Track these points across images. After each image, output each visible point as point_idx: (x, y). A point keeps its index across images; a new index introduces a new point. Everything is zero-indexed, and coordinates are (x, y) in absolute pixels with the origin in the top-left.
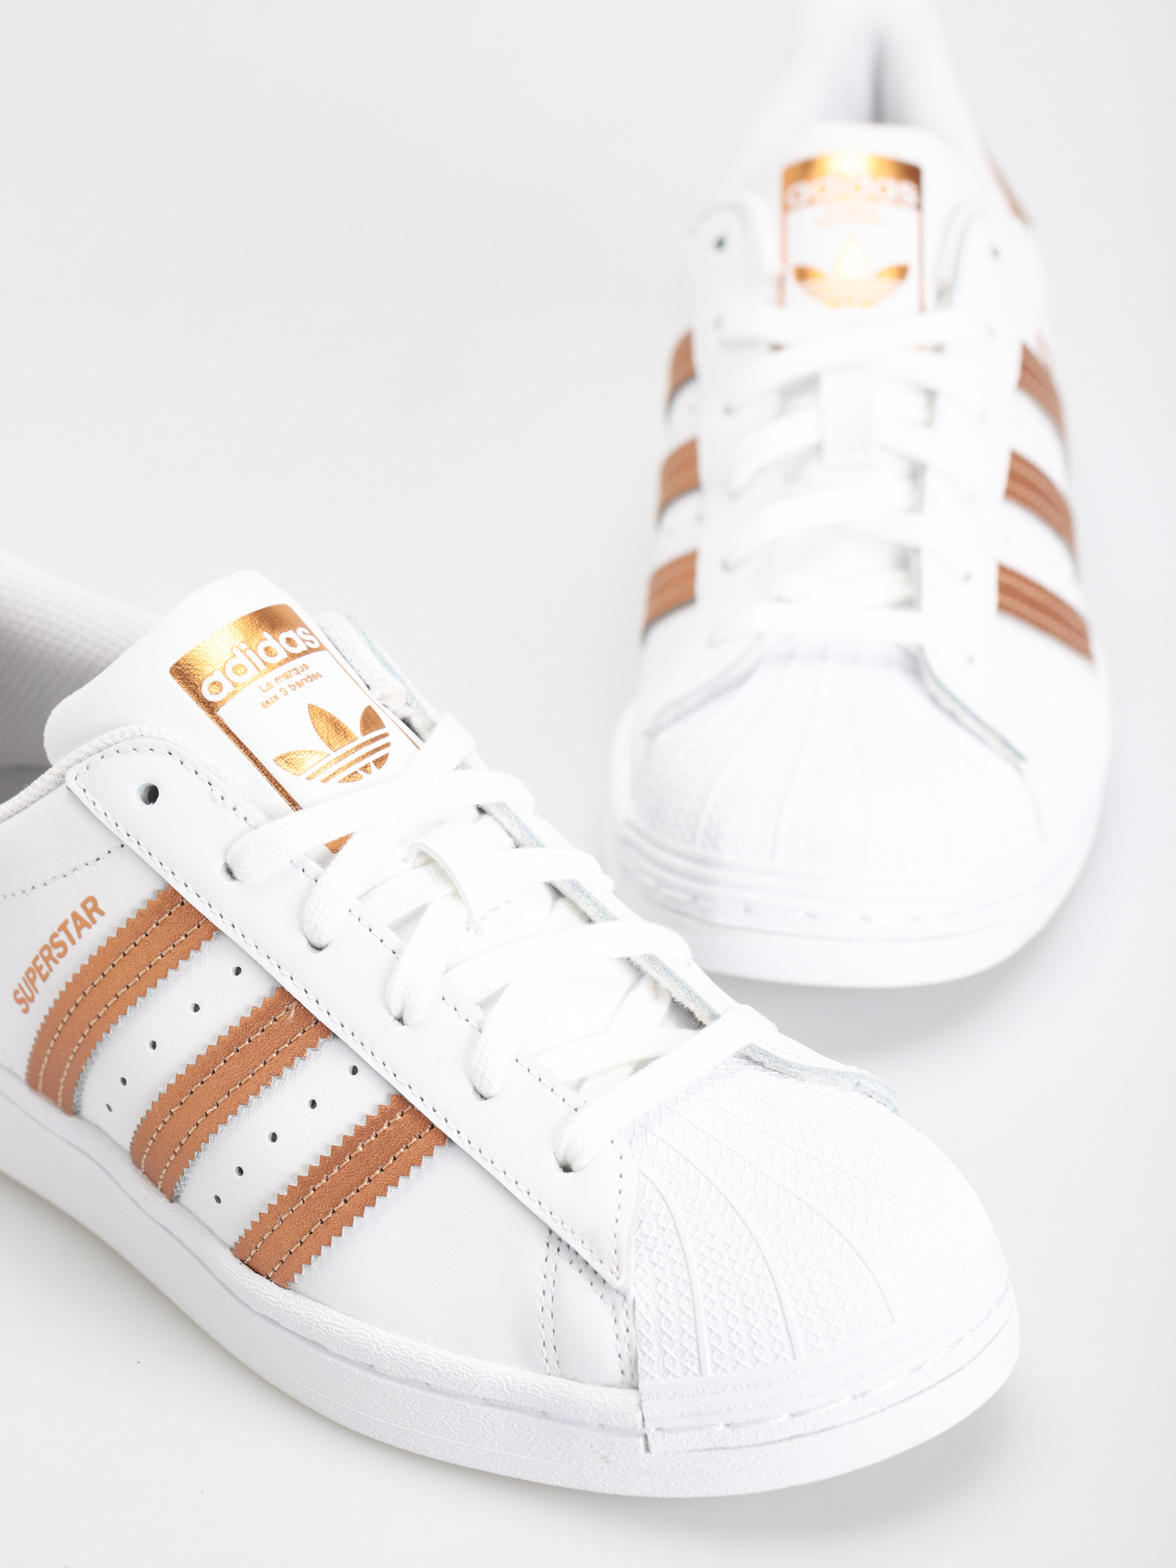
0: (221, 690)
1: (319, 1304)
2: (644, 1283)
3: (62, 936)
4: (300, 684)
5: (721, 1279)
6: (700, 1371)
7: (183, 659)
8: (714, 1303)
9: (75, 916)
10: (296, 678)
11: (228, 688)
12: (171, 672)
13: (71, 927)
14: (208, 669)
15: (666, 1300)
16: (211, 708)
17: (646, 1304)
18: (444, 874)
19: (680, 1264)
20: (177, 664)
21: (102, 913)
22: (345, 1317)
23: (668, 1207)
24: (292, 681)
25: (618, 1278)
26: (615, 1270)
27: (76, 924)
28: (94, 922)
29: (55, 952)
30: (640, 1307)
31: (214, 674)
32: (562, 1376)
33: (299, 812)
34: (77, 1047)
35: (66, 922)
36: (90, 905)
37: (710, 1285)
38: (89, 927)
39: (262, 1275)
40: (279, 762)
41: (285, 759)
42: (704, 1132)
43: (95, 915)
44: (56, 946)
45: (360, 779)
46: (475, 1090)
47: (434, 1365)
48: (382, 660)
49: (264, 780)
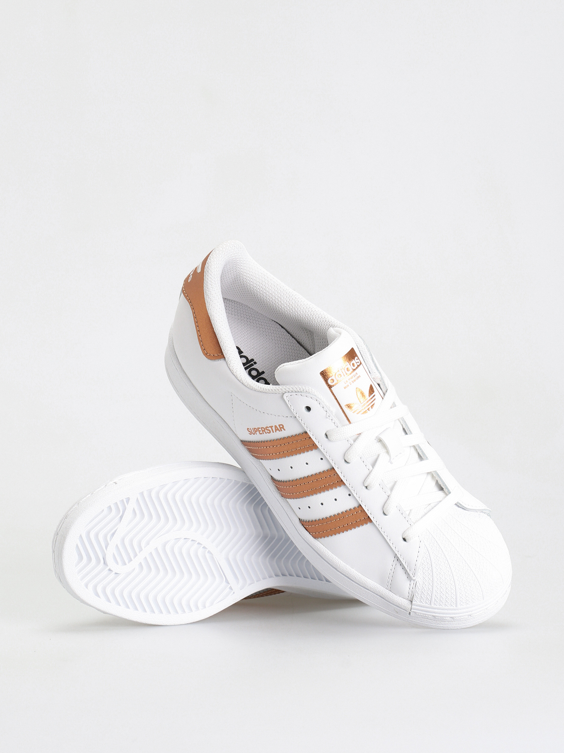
0: (333, 382)
1: (324, 547)
2: (420, 578)
3: (270, 429)
4: (355, 381)
5: (441, 583)
6: (430, 604)
7: (324, 370)
8: (438, 589)
10: (354, 378)
11: (335, 382)
12: (320, 374)
14: (331, 375)
15: (425, 584)
16: (330, 387)
17: (420, 584)
18: (385, 446)
19: (431, 575)
20: (322, 371)
21: (285, 430)
22: (331, 553)
23: (430, 557)
24: (353, 380)
25: (414, 577)
26: (413, 574)
27: (275, 429)
28: (282, 431)
29: (266, 431)
30: (418, 584)
31: (332, 377)
32: (390, 591)
34: (268, 455)
35: (272, 426)
36: (281, 427)
37: (438, 584)
38: (280, 431)
39: (308, 532)
40: (346, 406)
41: (349, 406)
42: (442, 532)
43: (282, 429)
45: (367, 413)
46: (383, 512)
47: (355, 576)
48: (375, 365)
49: (341, 410)
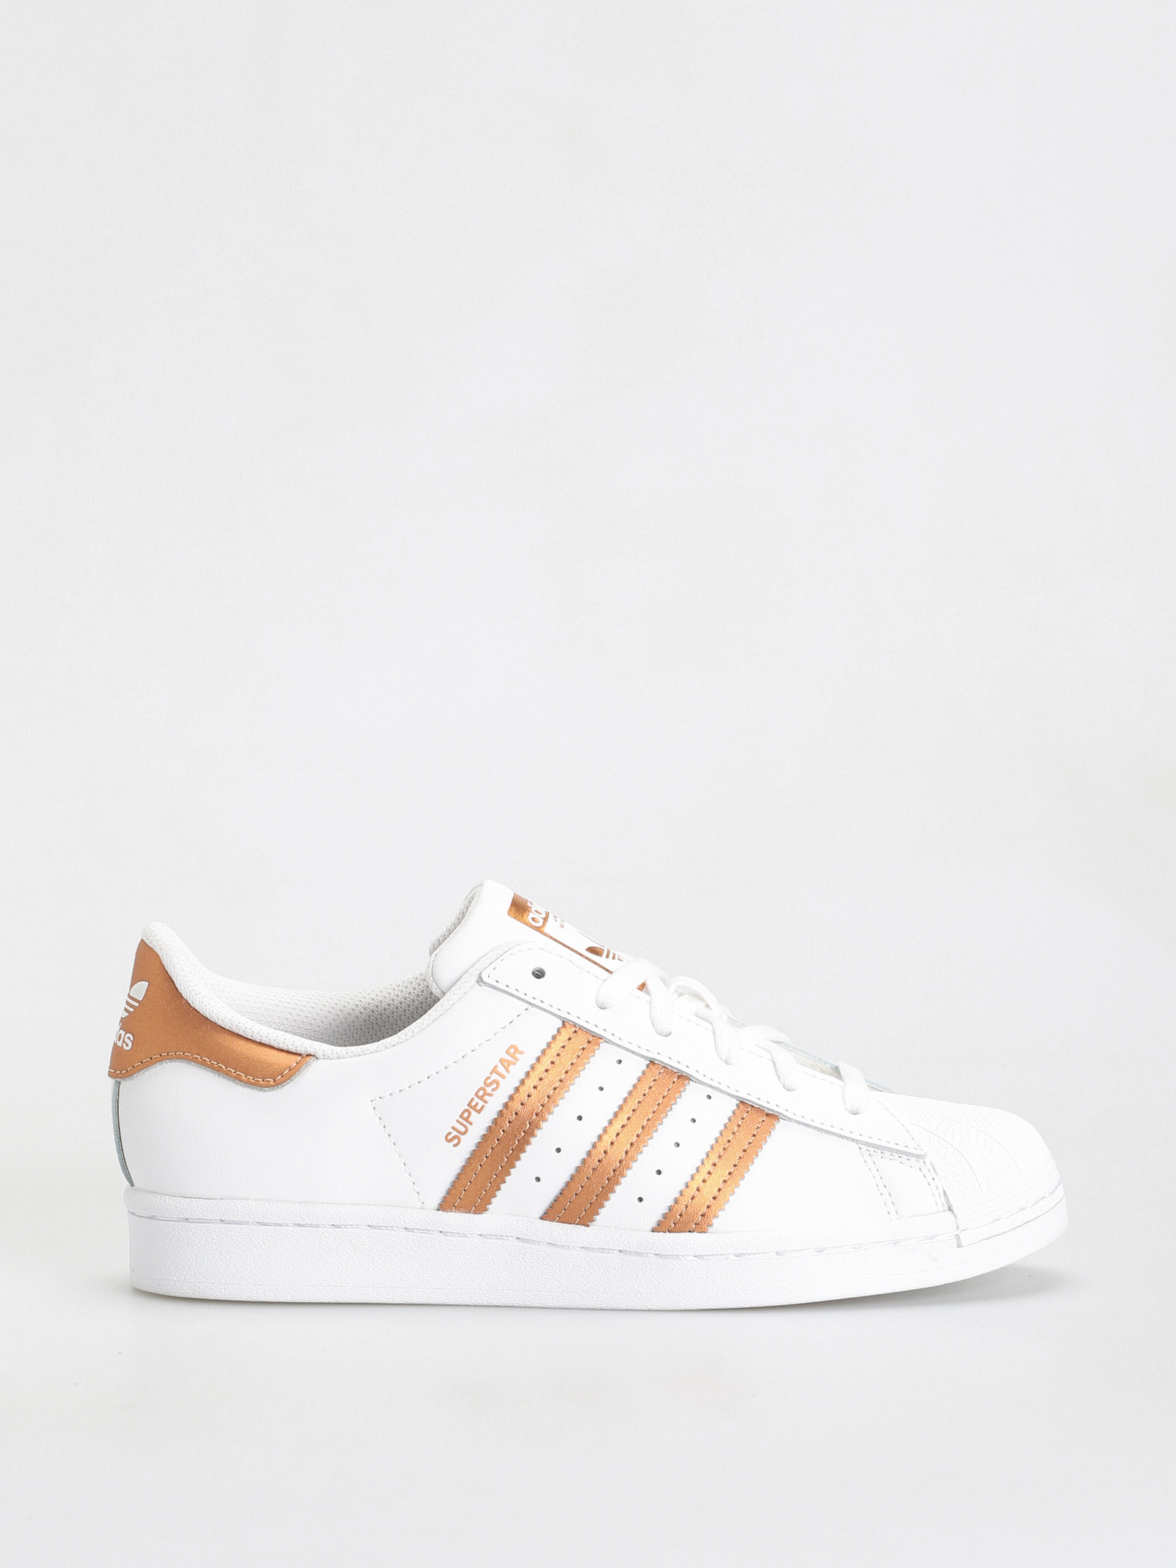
3: (495, 1077)
9: (502, 1061)
13: (501, 1069)
16: (539, 930)
21: (522, 1053)
25: (921, 1150)
26: (917, 1147)
27: (504, 1067)
28: (517, 1060)
29: (489, 1090)
33: (613, 975)
35: (496, 1066)
36: (512, 1051)
38: (514, 1064)
43: (518, 1055)
44: (490, 1085)
46: (786, 1088)
